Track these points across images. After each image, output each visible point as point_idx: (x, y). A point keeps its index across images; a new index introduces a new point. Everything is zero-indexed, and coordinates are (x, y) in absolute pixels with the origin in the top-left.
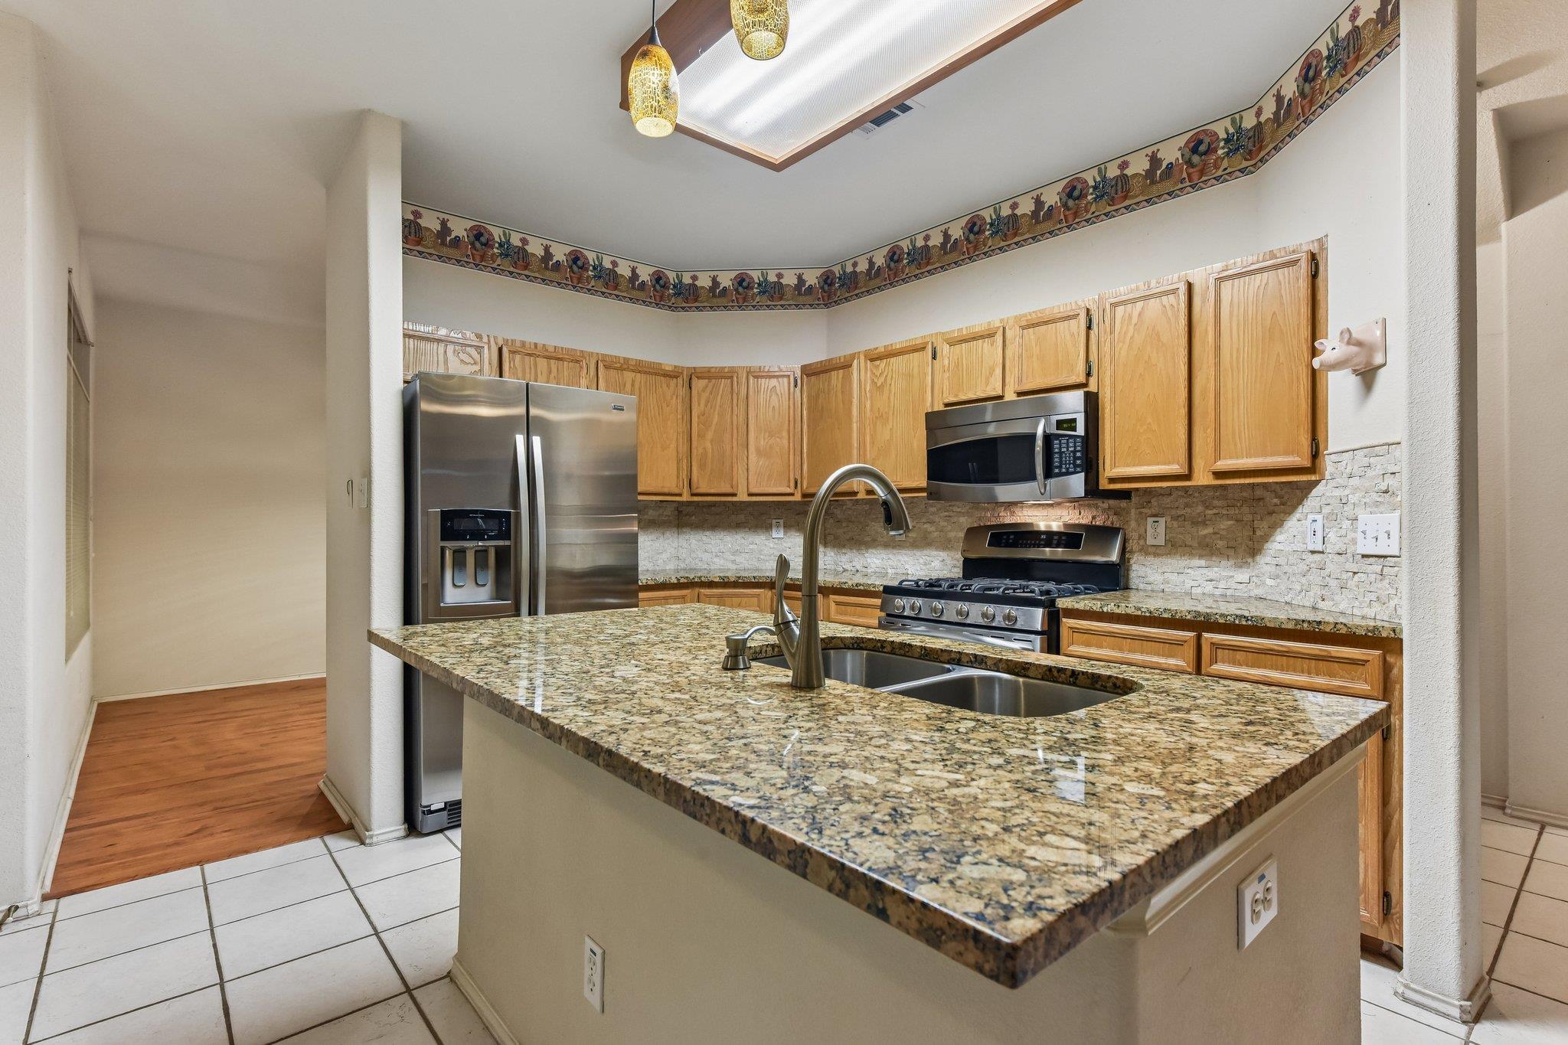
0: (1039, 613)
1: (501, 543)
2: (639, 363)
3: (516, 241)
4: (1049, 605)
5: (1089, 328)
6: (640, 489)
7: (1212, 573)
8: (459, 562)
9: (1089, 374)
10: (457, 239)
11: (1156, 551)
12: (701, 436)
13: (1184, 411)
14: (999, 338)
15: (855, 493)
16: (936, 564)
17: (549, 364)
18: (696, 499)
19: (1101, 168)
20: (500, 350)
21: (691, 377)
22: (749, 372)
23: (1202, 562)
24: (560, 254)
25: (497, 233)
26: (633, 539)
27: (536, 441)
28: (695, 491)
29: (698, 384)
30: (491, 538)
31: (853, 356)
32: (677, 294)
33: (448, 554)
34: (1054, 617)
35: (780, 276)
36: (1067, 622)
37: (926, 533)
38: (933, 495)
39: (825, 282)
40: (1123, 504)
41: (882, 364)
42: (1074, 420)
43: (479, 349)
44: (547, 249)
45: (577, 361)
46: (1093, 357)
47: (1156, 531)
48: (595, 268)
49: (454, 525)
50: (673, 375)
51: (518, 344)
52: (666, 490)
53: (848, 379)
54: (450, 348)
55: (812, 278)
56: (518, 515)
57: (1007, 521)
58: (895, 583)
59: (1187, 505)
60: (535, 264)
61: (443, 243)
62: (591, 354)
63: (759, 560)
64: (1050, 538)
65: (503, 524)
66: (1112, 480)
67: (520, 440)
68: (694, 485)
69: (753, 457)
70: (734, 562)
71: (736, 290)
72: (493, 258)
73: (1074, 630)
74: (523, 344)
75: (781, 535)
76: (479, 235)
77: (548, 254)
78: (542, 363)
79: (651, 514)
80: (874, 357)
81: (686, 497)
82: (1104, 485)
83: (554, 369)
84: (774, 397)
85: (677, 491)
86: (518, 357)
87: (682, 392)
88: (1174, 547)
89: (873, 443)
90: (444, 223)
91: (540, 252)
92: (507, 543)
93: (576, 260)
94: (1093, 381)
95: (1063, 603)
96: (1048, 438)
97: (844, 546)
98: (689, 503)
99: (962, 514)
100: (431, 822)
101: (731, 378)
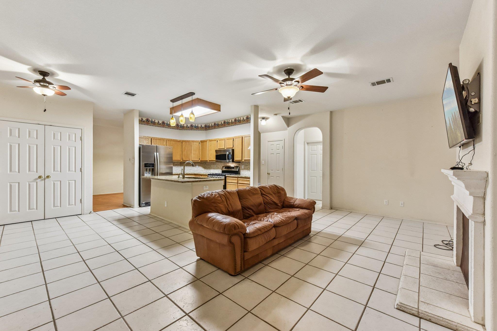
0: (224, 177)
1: (153, 168)
2: (174, 140)
3: (153, 120)
4: (225, 176)
5: (233, 140)
6: (173, 160)
7: (248, 172)
8: (146, 170)
9: (233, 147)
10: (144, 121)
11: (243, 169)
12: (184, 151)
13: (241, 152)
14: (224, 140)
15: (207, 161)
16: (220, 172)
17: (159, 141)
18: (183, 161)
19: (238, 118)
20: (151, 139)
21: (182, 142)
22: (192, 141)
23: (247, 171)
24: (160, 122)
25: (150, 119)
26: (172, 168)
27: (158, 154)
28: (183, 160)
29: (183, 143)
30: (151, 167)
31: (207, 140)
32: (181, 127)
33: (145, 169)
34: (226, 177)
35: (198, 125)
36: (227, 178)
37: (218, 167)
38: (216, 162)
39: (205, 126)
40: (240, 163)
41: (211, 142)
42: (231, 153)
43: (148, 139)
44: (158, 121)
45: (163, 140)
46: (234, 145)
47: (243, 167)
48: (166, 124)
49: (146, 165)
50: (179, 141)
51: (154, 138)
52: (178, 160)
53: (206, 143)
54: (144, 139)
55: (203, 126)
56: (155, 164)
57: (228, 165)
58: (209, 174)
59: (246, 164)
60: (156, 124)
61: (142, 122)
62: (165, 139)
63: (194, 171)
64: (233, 168)
65: (153, 165)
66: (235, 160)
67: (155, 153)
68: (183, 159)
69: (192, 155)
70: (190, 171)
71: (191, 127)
72: (150, 123)
73: (228, 179)
74: (155, 138)
75: (198, 167)
76: (147, 120)
77: (159, 122)
78: (158, 141)
79: (176, 163)
80: (210, 141)
81: (181, 161)
82: (235, 161)
83: (160, 142)
84: (196, 145)
85: (180, 160)
86: (154, 140)
87: (181, 144)
88: (244, 169)
89: (210, 153)
90: (142, 118)
91: (157, 122)
92: (154, 168)
93: (163, 123)
94: (234, 147)
95: (227, 175)
96: (228, 155)
97: (208, 169)
98: (182, 162)
99: (223, 164)
100: (143, 205)
101: (189, 142)
